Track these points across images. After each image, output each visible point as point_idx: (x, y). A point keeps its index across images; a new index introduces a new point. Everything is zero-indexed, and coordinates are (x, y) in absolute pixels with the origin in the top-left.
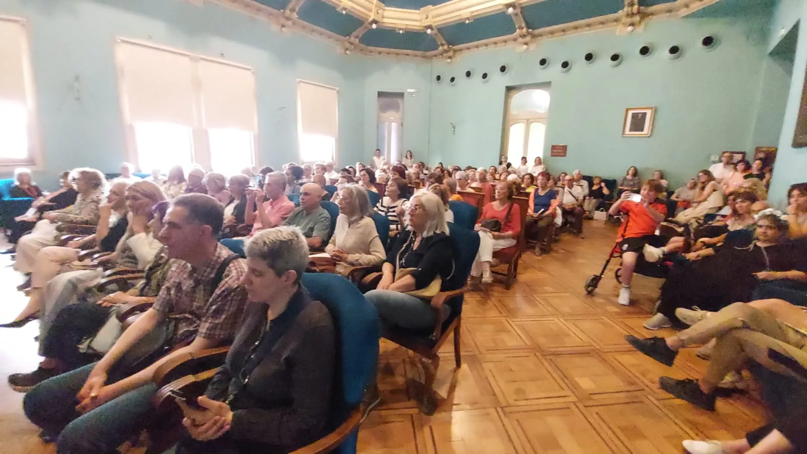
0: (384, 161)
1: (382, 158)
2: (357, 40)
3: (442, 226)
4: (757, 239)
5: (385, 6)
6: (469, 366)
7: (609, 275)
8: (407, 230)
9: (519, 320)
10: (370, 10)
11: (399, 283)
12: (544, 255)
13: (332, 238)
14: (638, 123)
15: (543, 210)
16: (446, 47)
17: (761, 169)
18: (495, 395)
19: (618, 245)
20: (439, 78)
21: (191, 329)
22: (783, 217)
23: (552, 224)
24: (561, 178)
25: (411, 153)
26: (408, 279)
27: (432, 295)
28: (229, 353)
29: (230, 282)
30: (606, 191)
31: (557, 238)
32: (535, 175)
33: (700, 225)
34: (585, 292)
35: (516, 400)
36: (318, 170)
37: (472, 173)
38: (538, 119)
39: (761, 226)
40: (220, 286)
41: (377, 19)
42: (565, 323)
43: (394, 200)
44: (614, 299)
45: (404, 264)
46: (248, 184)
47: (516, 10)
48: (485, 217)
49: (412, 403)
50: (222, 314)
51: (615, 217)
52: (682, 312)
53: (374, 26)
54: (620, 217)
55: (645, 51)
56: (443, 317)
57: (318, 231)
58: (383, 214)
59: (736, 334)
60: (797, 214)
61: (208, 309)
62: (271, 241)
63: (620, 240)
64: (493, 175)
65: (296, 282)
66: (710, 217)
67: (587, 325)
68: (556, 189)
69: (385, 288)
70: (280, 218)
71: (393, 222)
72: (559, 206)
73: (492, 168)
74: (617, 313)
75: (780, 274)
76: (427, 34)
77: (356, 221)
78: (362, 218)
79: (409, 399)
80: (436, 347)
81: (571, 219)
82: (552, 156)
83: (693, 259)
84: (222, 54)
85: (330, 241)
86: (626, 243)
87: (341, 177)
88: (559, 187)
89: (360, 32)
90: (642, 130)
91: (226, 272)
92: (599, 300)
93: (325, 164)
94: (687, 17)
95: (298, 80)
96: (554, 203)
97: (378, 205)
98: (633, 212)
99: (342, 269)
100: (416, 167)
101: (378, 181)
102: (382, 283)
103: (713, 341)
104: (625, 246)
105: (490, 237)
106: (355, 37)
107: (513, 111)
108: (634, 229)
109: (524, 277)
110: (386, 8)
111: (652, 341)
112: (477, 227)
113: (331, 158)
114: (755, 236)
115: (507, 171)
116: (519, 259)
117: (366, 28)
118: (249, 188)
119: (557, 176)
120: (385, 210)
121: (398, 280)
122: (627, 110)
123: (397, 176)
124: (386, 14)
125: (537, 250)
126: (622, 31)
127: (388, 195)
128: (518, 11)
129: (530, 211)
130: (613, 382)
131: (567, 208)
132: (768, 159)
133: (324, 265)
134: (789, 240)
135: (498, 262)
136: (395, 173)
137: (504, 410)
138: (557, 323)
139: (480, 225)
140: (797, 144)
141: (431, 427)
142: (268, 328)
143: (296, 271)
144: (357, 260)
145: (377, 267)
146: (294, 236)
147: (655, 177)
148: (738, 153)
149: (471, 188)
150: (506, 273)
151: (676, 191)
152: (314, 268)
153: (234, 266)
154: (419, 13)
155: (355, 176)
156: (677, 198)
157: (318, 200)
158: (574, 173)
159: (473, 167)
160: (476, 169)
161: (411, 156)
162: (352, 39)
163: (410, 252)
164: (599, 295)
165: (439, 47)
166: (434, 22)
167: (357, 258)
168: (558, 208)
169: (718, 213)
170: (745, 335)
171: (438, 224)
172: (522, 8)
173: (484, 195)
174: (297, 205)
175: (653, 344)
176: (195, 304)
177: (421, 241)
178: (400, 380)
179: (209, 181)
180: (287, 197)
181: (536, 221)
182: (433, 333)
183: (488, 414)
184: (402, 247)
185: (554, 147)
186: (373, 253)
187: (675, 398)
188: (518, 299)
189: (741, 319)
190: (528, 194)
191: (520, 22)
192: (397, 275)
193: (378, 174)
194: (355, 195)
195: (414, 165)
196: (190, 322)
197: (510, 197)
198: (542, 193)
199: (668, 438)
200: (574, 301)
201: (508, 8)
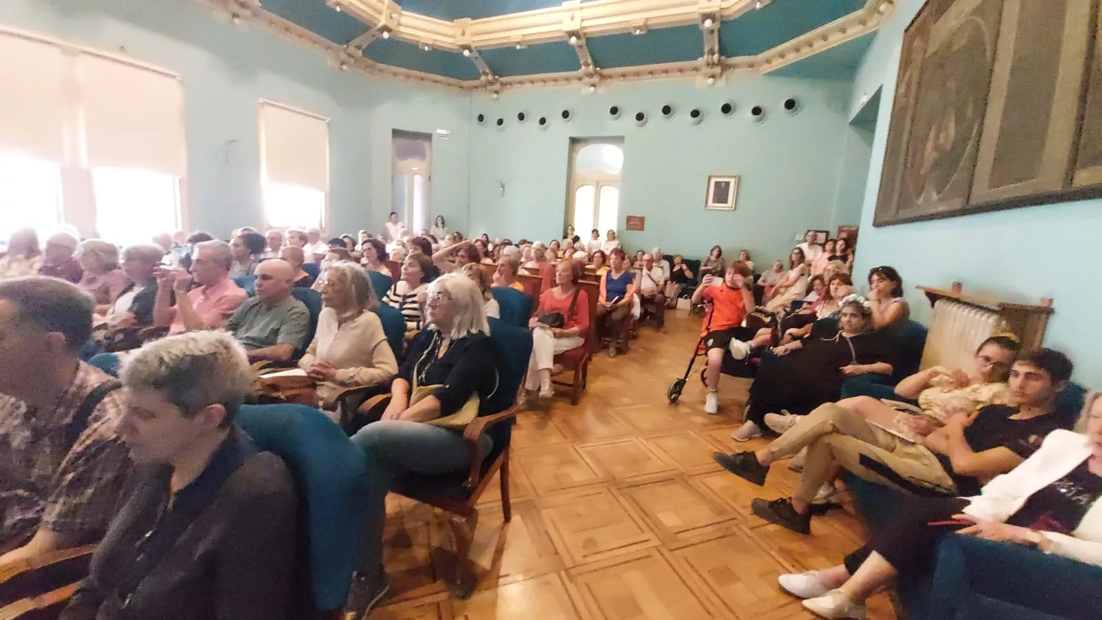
0: (403, 229)
1: (400, 224)
2: (360, 52)
3: (479, 321)
4: (843, 328)
5: (403, 9)
6: (522, 517)
7: (695, 376)
8: (429, 329)
9: (590, 444)
10: (380, 12)
11: (416, 408)
12: (620, 356)
13: (311, 345)
14: (721, 193)
15: (617, 298)
16: (490, 77)
17: (844, 250)
18: (557, 553)
19: (703, 341)
20: (481, 118)
21: (30, 515)
22: (866, 304)
23: (628, 316)
24: (638, 257)
25: (442, 219)
26: (430, 402)
27: (466, 423)
28: (95, 557)
29: (103, 429)
30: (689, 274)
31: (635, 333)
32: (607, 253)
33: (788, 314)
34: (668, 401)
35: (585, 556)
36: (292, 240)
37: (527, 249)
38: (610, 182)
39: (845, 315)
40: (83, 438)
41: (390, 26)
42: (646, 443)
43: (413, 287)
44: (699, 407)
45: (424, 380)
46: (160, 259)
47: (580, 41)
48: (542, 308)
49: (439, 584)
50: (86, 487)
51: (699, 306)
52: (771, 418)
53: (386, 35)
54: (704, 306)
55: (726, 109)
56: (483, 453)
57: (287, 334)
58: (397, 306)
59: (827, 440)
60: (880, 301)
61: (59, 481)
62: (174, 357)
63: (704, 334)
64: (554, 251)
65: (227, 422)
66: (797, 304)
67: (671, 443)
68: (632, 271)
69: (394, 417)
70: (220, 316)
71: (411, 318)
72: (636, 292)
73: (554, 242)
74: (704, 425)
75: (866, 368)
76: (466, 57)
77: (352, 318)
78: (360, 313)
79: (435, 580)
80: (473, 497)
81: (651, 309)
82: (627, 229)
83: (782, 354)
84: (122, 47)
85: (308, 350)
86: (710, 339)
87: (329, 251)
88: (635, 268)
89: (364, 40)
90: (726, 202)
91: (95, 413)
92: (683, 410)
93: (306, 231)
94: (769, 74)
95: (261, 100)
96: (631, 289)
97: (389, 293)
98: (719, 300)
99: (325, 392)
100: (449, 239)
101: (391, 259)
102: (389, 411)
103: (804, 451)
104: (711, 342)
105: (550, 335)
106: (355, 47)
107: (579, 170)
108: (720, 321)
109: (596, 385)
110: (404, 12)
111: (742, 457)
112: (533, 322)
113: (318, 223)
114: (840, 326)
115: (573, 247)
116: (589, 363)
117: (373, 36)
118: (162, 267)
119: (633, 255)
120: (400, 299)
121: (414, 404)
122: (710, 178)
123: (420, 251)
124: (404, 20)
125: (612, 350)
126: (701, 82)
127: (406, 280)
128: (583, 42)
129: (602, 299)
130: (703, 514)
131: (646, 295)
132: (851, 240)
133: (295, 388)
134: (872, 330)
135: (561, 368)
136: (417, 247)
137: (568, 572)
138: (636, 444)
139: (536, 319)
140: (878, 224)
141: (466, 616)
142: (170, 506)
143: (225, 405)
144: (352, 377)
145: (384, 387)
146: (221, 348)
147: (741, 258)
148: (822, 232)
149: (526, 269)
150: (571, 382)
151: (763, 274)
152: (275, 394)
153: (114, 401)
154: (452, 27)
155: (353, 250)
156: (764, 281)
157: (287, 286)
158: (653, 252)
159: (529, 240)
160: (532, 243)
161: (443, 223)
162: (352, 49)
163: (433, 362)
164: (684, 403)
165: (481, 77)
166: (474, 42)
167: (352, 375)
168: (635, 295)
169: (805, 300)
170: (836, 441)
171: (473, 319)
172: (588, 40)
173: (541, 279)
174: (250, 295)
175: (743, 461)
176: (36, 471)
177: (450, 345)
178: (420, 553)
179: (85, 255)
180: (232, 280)
181: (609, 312)
182: (468, 479)
183: (548, 583)
184: (422, 355)
185: (629, 219)
186: (377, 366)
187: (767, 524)
188: (588, 417)
189: (830, 422)
190: (598, 278)
191: (585, 56)
192: (413, 397)
193: (391, 248)
194: (350, 279)
195: (447, 237)
196: (26, 504)
197: (574, 282)
198: (615, 276)
199: (762, 576)
200: (655, 413)
201: (570, 38)
